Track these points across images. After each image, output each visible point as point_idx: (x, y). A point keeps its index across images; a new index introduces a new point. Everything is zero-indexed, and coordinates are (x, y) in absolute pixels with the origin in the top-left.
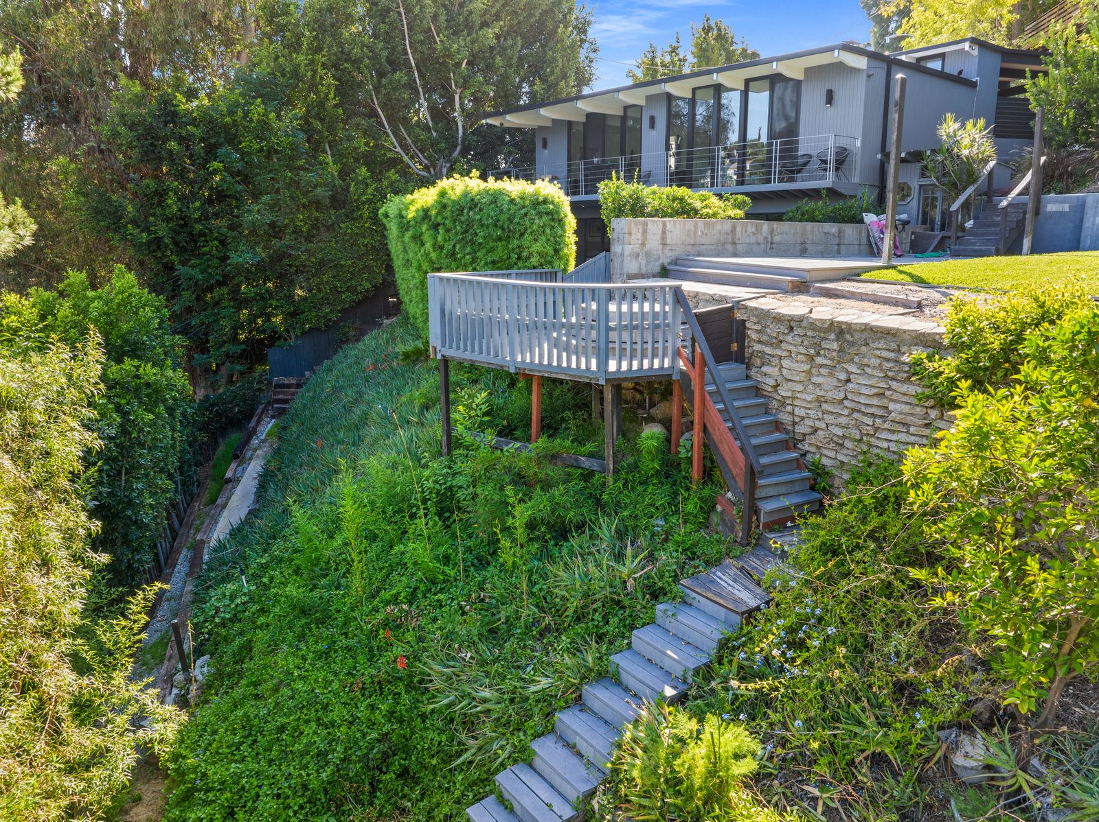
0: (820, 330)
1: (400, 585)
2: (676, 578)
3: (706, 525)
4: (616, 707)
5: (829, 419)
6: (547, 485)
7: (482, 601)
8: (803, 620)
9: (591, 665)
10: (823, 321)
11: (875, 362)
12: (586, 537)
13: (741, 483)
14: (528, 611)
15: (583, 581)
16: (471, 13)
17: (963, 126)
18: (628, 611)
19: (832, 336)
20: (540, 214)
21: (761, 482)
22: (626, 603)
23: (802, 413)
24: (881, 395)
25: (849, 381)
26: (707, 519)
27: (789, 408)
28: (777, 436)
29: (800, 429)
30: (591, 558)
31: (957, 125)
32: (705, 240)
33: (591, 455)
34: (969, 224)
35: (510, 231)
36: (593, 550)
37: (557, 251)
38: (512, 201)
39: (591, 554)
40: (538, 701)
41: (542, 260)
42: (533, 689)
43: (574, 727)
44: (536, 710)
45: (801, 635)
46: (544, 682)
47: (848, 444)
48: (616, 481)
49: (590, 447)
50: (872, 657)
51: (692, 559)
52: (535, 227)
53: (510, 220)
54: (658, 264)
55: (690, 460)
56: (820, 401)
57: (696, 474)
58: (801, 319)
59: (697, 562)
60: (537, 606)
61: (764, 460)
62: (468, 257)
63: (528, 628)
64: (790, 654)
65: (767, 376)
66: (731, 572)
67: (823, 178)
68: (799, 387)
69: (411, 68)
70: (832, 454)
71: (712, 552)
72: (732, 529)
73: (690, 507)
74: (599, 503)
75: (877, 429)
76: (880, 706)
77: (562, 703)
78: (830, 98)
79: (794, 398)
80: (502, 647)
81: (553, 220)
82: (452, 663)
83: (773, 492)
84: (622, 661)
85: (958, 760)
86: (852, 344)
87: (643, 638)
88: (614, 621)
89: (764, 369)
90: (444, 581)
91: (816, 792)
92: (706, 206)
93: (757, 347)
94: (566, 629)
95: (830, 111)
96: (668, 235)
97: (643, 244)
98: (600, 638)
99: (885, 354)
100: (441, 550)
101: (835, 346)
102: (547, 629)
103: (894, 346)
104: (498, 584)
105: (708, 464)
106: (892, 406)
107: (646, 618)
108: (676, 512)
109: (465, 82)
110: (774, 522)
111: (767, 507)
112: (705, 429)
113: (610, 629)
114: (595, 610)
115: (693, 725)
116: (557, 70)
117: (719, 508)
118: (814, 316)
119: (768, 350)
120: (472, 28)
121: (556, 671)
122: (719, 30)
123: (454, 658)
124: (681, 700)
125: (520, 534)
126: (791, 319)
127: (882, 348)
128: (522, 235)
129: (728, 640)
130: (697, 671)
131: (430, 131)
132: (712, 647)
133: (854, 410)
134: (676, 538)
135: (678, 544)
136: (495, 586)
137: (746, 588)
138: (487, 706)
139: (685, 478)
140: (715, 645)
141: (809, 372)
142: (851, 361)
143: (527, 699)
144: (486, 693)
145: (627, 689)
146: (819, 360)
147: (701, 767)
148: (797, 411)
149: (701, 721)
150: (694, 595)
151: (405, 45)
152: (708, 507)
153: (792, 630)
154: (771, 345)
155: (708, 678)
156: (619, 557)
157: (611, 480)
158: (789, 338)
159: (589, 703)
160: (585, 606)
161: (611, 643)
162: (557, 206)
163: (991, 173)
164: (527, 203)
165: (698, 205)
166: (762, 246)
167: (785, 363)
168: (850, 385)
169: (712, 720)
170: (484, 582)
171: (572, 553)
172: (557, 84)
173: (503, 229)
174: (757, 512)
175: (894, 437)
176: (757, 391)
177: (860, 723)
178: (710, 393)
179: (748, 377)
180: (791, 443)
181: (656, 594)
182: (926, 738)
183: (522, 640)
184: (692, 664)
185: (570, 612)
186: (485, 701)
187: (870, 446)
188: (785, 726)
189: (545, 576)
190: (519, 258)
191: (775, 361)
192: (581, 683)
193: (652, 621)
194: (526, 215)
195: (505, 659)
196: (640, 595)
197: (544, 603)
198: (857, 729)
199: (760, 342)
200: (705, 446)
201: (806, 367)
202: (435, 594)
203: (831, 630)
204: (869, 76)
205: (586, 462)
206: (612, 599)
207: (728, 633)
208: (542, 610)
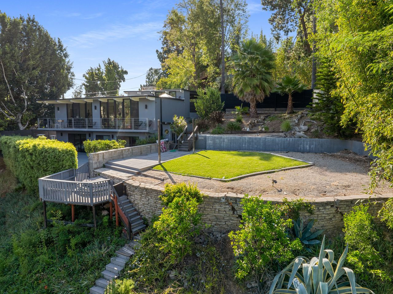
0: (142, 189)
1: (39, 268)
2: (115, 251)
3: (120, 237)
4: (104, 283)
5: (146, 208)
6: (79, 233)
7: (65, 267)
8: (142, 255)
9: (97, 275)
10: (142, 187)
11: (153, 196)
12: (91, 245)
13: (127, 225)
14: (78, 267)
15: (92, 256)
16: (29, 65)
17: (179, 118)
18: (104, 261)
19: (145, 191)
20: (68, 155)
21: (132, 225)
22: (104, 259)
23: (140, 207)
24: (155, 203)
25: (149, 200)
26: (120, 235)
27: (137, 206)
28: (135, 213)
29: (140, 210)
30: (93, 250)
31: (177, 118)
32: (115, 156)
33: (90, 223)
34: (182, 142)
35: (59, 160)
36: (93, 248)
37: (73, 164)
38: (59, 152)
39: (93, 249)
40: (85, 287)
41: (69, 167)
42: (83, 285)
43: (95, 290)
44: (85, 289)
45: (141, 258)
46: (86, 282)
47: (150, 213)
48: (97, 229)
49: (89, 221)
50: (155, 260)
51: (118, 246)
52: (67, 159)
53: (59, 157)
54: (102, 164)
55: (115, 221)
56: (144, 204)
57: (117, 224)
58: (138, 187)
59: (119, 247)
60: (80, 265)
61: (132, 220)
62: (44, 165)
63: (79, 271)
64: (139, 263)
65: (132, 198)
66: (127, 247)
67: (146, 129)
68: (139, 201)
69: (6, 83)
70: (147, 215)
71: (122, 243)
72: (127, 236)
73: (116, 233)
74: (93, 236)
75: (155, 210)
76: (157, 269)
77: (91, 286)
78: (146, 107)
79: (138, 204)
80: (72, 277)
81: (72, 155)
82: (60, 284)
83: (135, 226)
84: (104, 273)
85: (171, 276)
86: (149, 192)
87: (108, 266)
88: (101, 264)
89: (131, 197)
90: (52, 264)
91: (146, 289)
92: (114, 145)
93: (129, 192)
94: (89, 269)
95: (146, 110)
96: (105, 156)
97: (98, 160)
98: (98, 269)
99: (155, 194)
100: (50, 256)
101: (145, 193)
102: (84, 270)
103: (156, 193)
104: (69, 261)
105: (120, 221)
106: (158, 205)
107: (108, 262)
108: (113, 235)
109: (27, 88)
110: (136, 234)
111: (134, 230)
112: (118, 214)
113: (100, 266)
114: (96, 263)
115: (121, 282)
116: (61, 84)
117: (123, 232)
118: (141, 186)
119: (132, 193)
120: (29, 70)
121: (88, 279)
122: (114, 64)
123: (60, 283)
124: (118, 278)
125: (73, 247)
126: (136, 186)
127: (154, 193)
128: (63, 161)
129: (127, 263)
130: (121, 271)
131: (14, 104)
132: (124, 265)
133: (151, 206)
134: (114, 241)
135: (114, 243)
136: (68, 262)
137: (130, 250)
138: (72, 292)
139: (115, 225)
140: (124, 264)
141: (141, 198)
142: (149, 196)
143: (82, 287)
144: (71, 289)
145: (106, 279)
146: (143, 195)
147: (123, 289)
148: (139, 206)
149: (123, 280)
150: (119, 254)
151: (3, 75)
152: (121, 232)
153: (139, 258)
154: (132, 192)
155: (123, 272)
156: (100, 249)
157: (96, 229)
158: (136, 191)
159: (97, 284)
160: (94, 262)
161: (101, 270)
162: (73, 152)
163: (186, 129)
164: (64, 152)
165: (112, 145)
166: (130, 154)
167: (136, 196)
168: (149, 201)
169: (125, 280)
170: (64, 261)
171: (88, 250)
172: (61, 88)
173: (57, 159)
174: (132, 232)
175: (159, 212)
176: (130, 202)
177: (153, 273)
178: (119, 205)
179: (128, 199)
180: (139, 214)
181: (110, 256)
182: (164, 273)
183: (78, 274)
184: (120, 270)
185: (89, 265)
186: (71, 291)
187: (155, 213)
188: (139, 277)
189: (82, 257)
190: (62, 167)
191: (133, 195)
192: (95, 280)
193: (110, 262)
194: (64, 155)
195: (74, 280)
196: (106, 257)
197: (83, 263)
198: (152, 275)
199: (129, 191)
200: (119, 217)
201: (140, 197)
202: (51, 268)
203: (147, 256)
204: (156, 102)
205: (89, 225)
206: (100, 259)
207: (127, 261)
208: (82, 265)
